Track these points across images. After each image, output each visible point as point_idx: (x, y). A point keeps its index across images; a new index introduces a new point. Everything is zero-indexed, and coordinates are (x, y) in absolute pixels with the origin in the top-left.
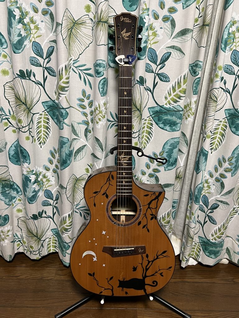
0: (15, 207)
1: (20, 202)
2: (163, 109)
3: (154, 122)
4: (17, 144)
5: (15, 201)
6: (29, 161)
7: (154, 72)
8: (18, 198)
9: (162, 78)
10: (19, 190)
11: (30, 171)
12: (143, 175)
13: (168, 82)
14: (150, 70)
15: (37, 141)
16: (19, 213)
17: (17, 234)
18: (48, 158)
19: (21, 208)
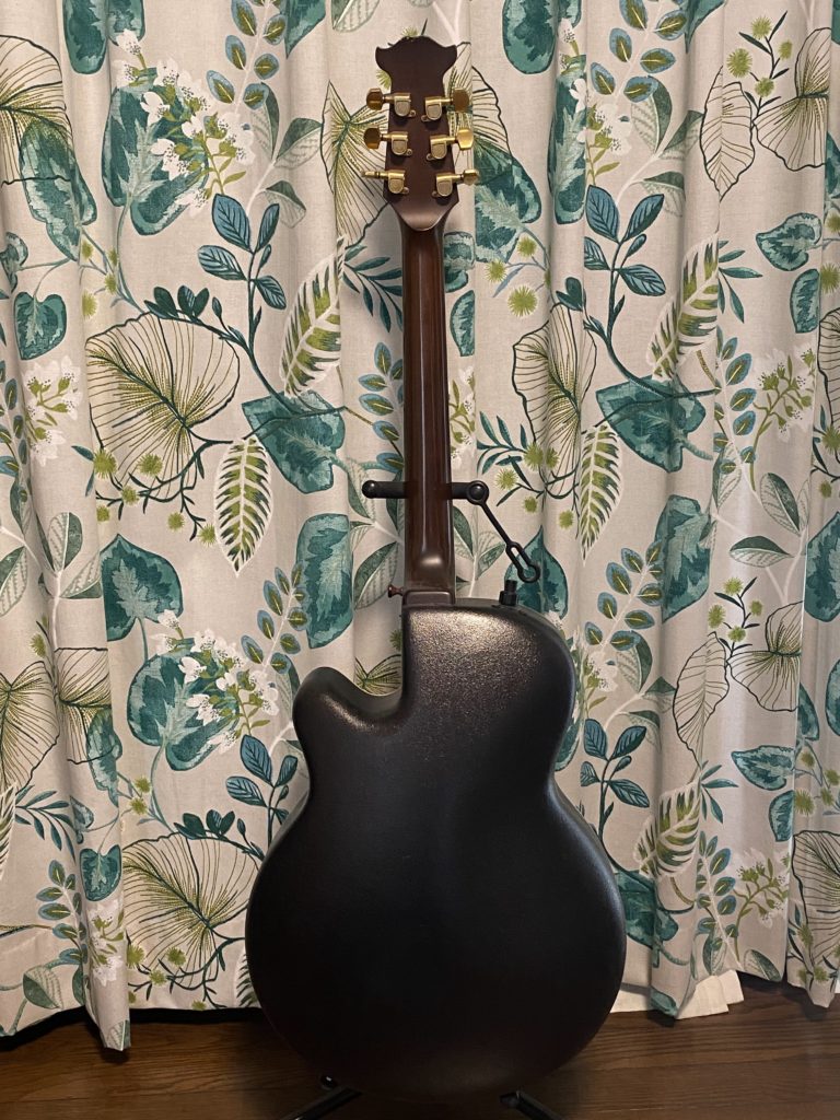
2: (649, 390)
3: (619, 439)
6: (179, 605)
7: (610, 266)
9: (638, 282)
11: (183, 642)
12: (593, 642)
13: (661, 294)
14: (595, 261)
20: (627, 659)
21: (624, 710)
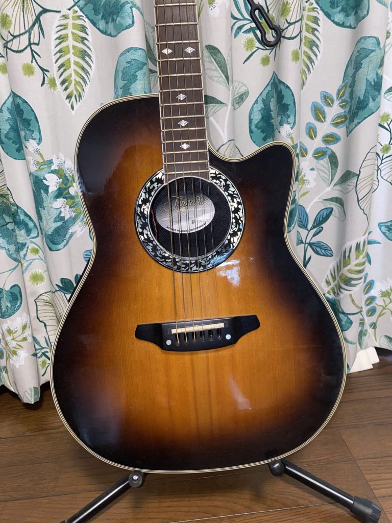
0: (26, 269)
3: (321, 12)
4: (12, 103)
5: (25, 255)
17: (38, 337)
20: (322, 165)
21: (319, 199)
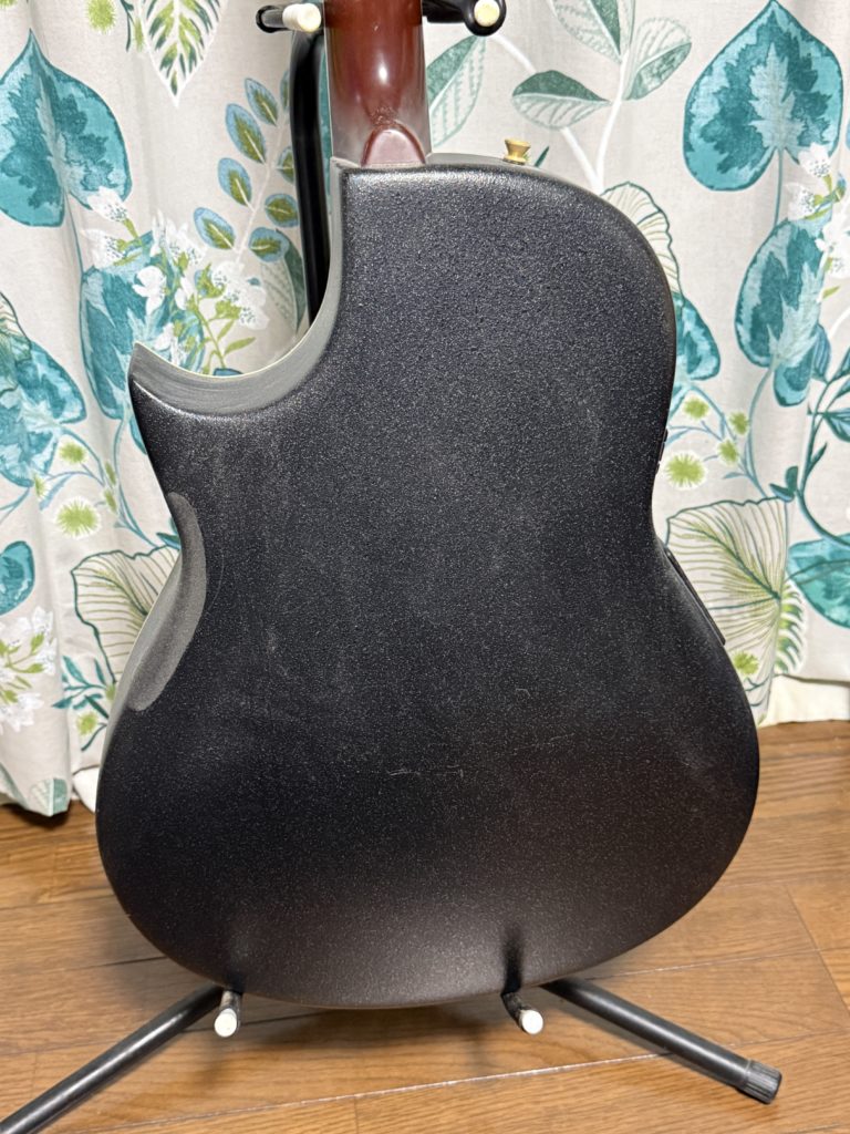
0: (50, 497)
1: (78, 467)
4: (24, 82)
5: (47, 464)
6: (123, 174)
8: (60, 445)
10: (64, 389)
11: (136, 244)
15: (149, 42)
16: (77, 533)
17: (76, 659)
18: (217, 162)
19: (87, 502)
